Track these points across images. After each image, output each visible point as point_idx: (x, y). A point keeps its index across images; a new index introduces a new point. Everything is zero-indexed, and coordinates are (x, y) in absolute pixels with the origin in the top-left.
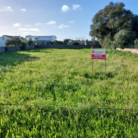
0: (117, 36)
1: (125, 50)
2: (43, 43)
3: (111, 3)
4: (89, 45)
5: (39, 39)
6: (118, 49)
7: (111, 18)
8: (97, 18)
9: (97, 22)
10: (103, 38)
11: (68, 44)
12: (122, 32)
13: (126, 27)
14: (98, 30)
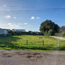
0: (49, 31)
1: (52, 36)
2: (20, 32)
3: (47, 20)
6: (50, 36)
7: (47, 25)
8: (42, 24)
9: (42, 26)
10: (44, 32)
11: (31, 33)
12: (51, 30)
14: (42, 29)
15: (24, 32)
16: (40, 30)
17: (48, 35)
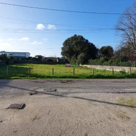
0: (79, 57)
2: (18, 59)
3: (75, 35)
4: (61, 62)
5: (14, 55)
6: (80, 65)
7: (75, 45)
11: (42, 60)
12: (82, 55)
13: (85, 51)
15: (27, 57)
16: (62, 53)
17: (77, 63)
